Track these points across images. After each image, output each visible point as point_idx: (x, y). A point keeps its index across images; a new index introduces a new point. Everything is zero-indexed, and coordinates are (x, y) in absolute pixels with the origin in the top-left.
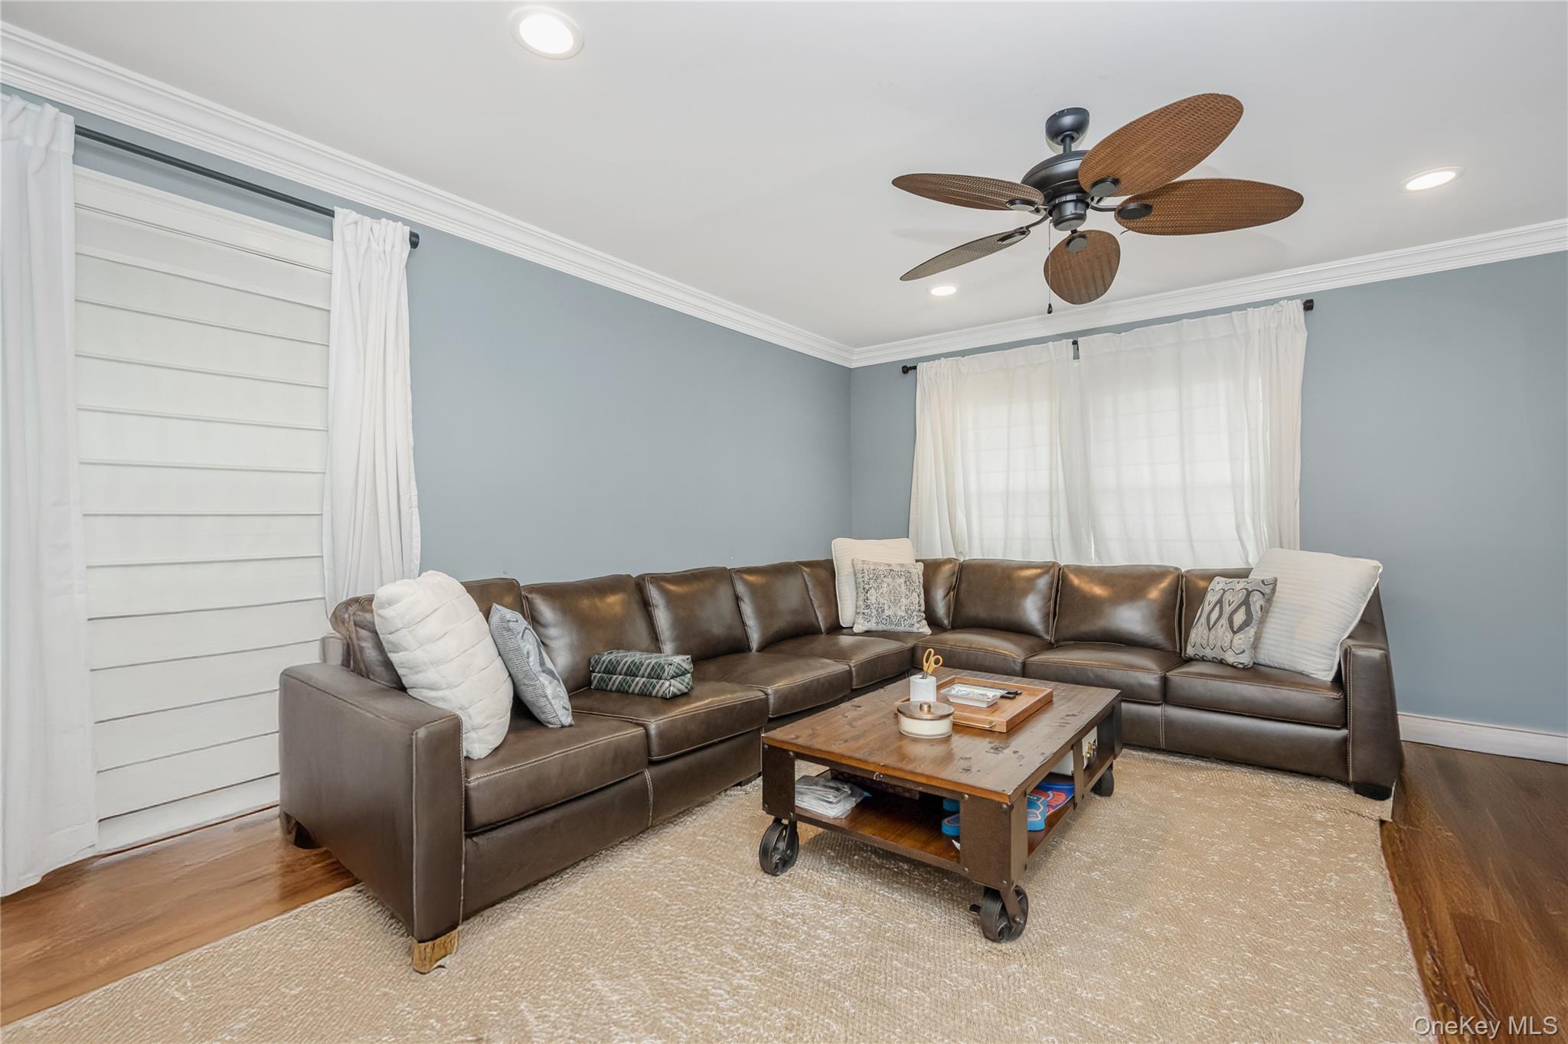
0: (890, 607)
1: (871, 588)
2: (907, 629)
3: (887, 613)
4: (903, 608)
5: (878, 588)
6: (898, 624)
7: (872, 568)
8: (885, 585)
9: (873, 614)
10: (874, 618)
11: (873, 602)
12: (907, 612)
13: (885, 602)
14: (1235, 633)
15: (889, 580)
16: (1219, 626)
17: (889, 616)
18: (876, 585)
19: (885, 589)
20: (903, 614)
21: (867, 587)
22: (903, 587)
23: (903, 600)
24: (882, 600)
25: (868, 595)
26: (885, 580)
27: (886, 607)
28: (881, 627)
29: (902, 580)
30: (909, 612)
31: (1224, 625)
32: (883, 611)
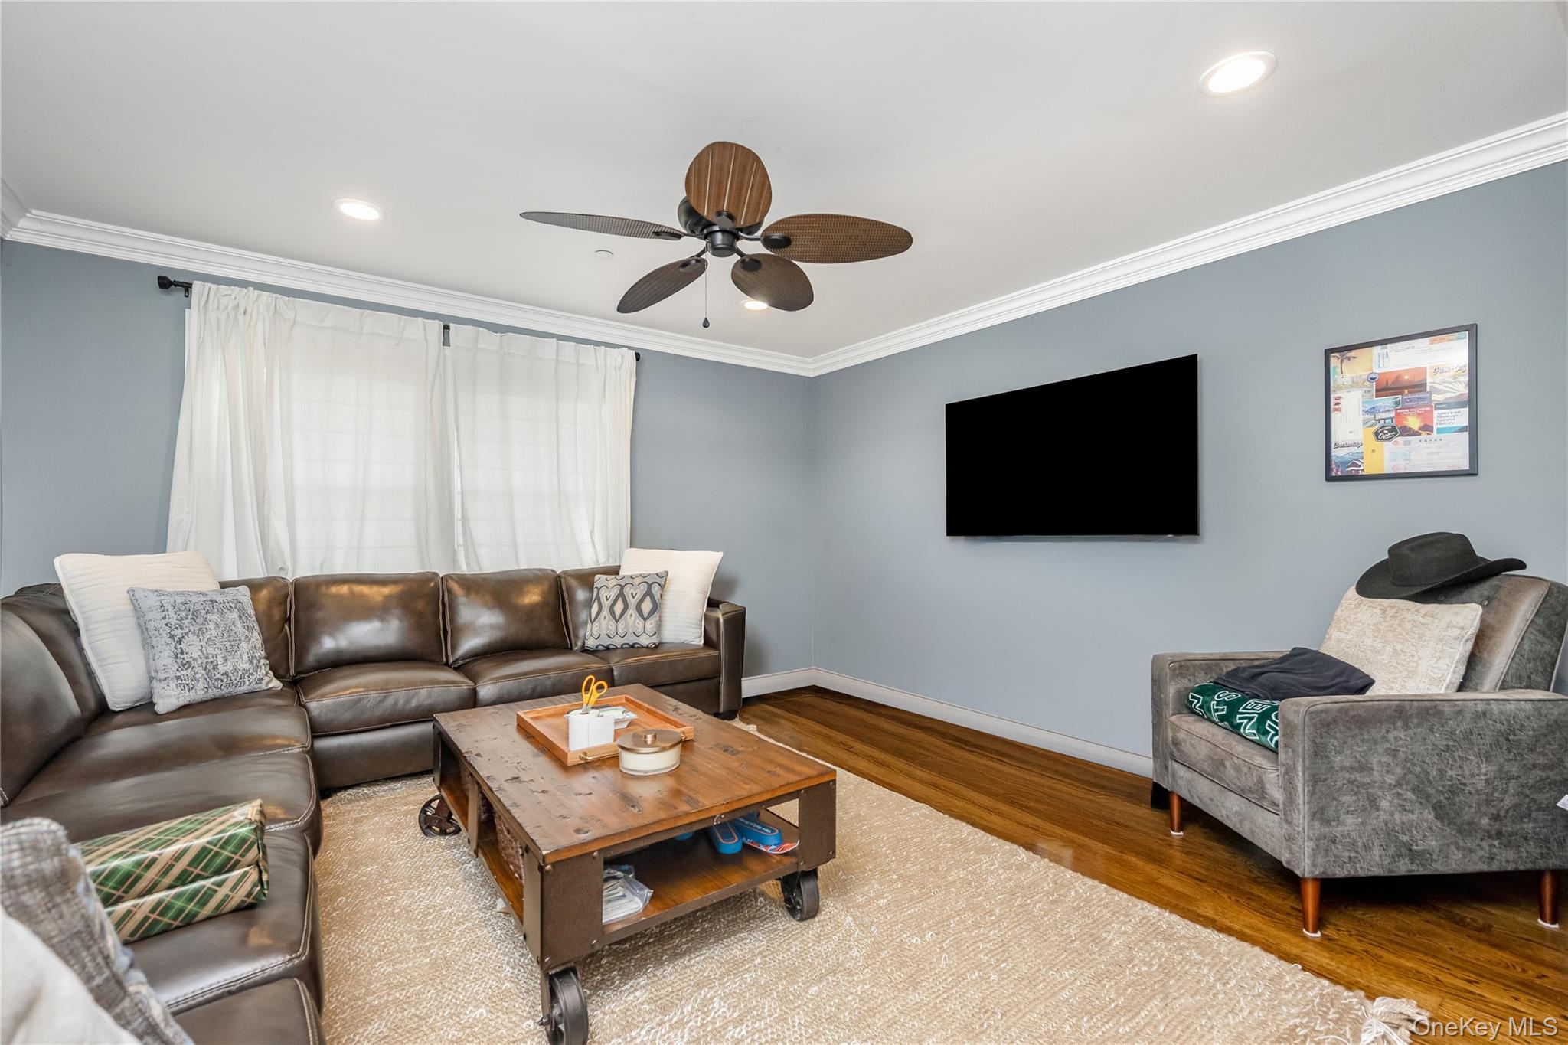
0: (225, 659)
1: (187, 634)
2: (253, 687)
3: (222, 669)
4: (245, 657)
5: (201, 632)
6: (242, 682)
7: (179, 601)
8: (212, 626)
9: (198, 676)
10: (202, 681)
11: (195, 655)
12: (251, 662)
13: (218, 652)
14: (645, 619)
15: (214, 617)
16: (628, 616)
17: (226, 674)
18: (197, 628)
19: (214, 633)
20: (247, 666)
21: (179, 633)
22: (239, 625)
23: (244, 644)
24: (211, 651)
25: (183, 646)
26: (209, 617)
27: (220, 660)
28: (213, 693)
29: (235, 615)
30: (255, 661)
31: (634, 615)
32: (216, 667)
